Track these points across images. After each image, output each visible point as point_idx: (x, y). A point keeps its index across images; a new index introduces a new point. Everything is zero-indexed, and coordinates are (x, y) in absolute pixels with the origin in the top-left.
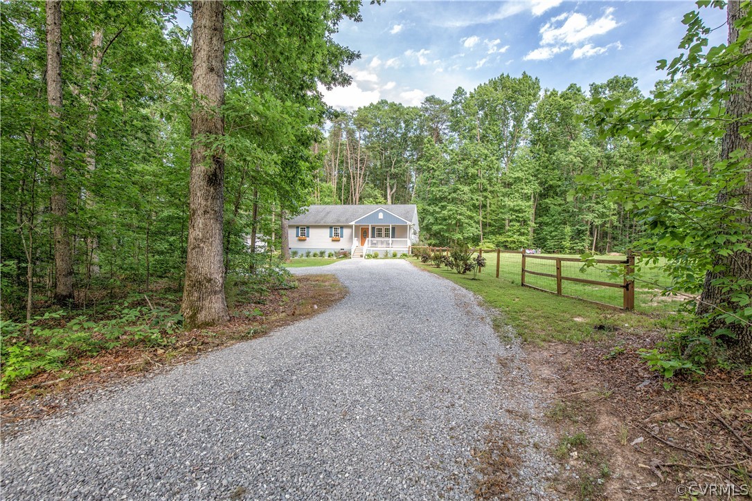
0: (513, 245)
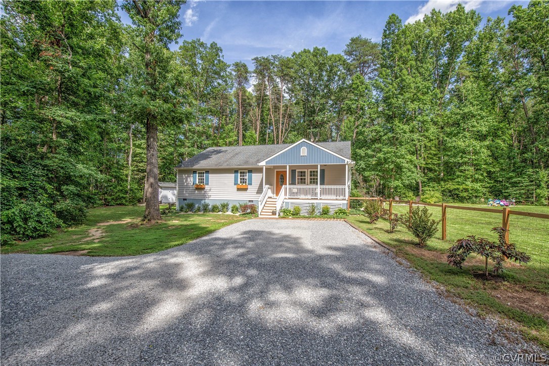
0: (465, 194)
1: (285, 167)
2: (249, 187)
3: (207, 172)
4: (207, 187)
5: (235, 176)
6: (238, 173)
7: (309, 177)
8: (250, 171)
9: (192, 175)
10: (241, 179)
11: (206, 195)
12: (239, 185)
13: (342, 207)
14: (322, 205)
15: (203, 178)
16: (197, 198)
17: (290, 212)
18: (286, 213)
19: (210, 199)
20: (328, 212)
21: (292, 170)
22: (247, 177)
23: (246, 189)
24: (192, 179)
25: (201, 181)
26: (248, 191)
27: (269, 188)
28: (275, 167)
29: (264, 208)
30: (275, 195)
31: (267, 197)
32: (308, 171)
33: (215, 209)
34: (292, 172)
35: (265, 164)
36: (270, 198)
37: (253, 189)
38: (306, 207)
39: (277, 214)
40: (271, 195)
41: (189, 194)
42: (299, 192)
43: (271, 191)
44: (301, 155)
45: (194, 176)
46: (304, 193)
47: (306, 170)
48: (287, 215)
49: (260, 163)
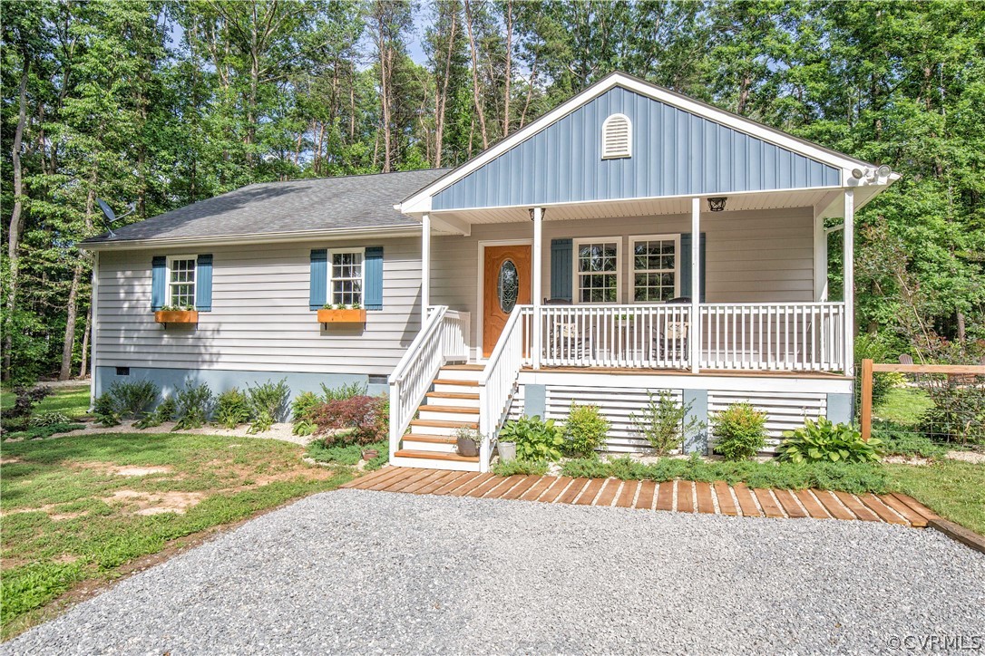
1: (525, 228)
2: (371, 317)
3: (206, 259)
4: (204, 321)
5: (313, 273)
6: (325, 259)
7: (632, 271)
8: (375, 251)
9: (148, 273)
10: (337, 285)
11: (203, 350)
12: (329, 308)
13: (823, 411)
14: (711, 399)
15: (191, 282)
16: (167, 365)
17: (552, 436)
18: (532, 444)
19: (216, 366)
20: (755, 443)
21: (555, 243)
22: (361, 278)
23: (356, 328)
24: (149, 289)
25: (183, 294)
26: (365, 335)
27: (447, 320)
28: (480, 230)
29: (424, 416)
30: (479, 350)
31: (437, 360)
32: (625, 244)
33: (232, 409)
34: (554, 251)
35: (429, 209)
36: (459, 363)
37: (382, 325)
38: (628, 412)
39: (485, 451)
40: (464, 352)
41: (137, 350)
42: (587, 339)
43: (463, 335)
44: (605, 154)
45: (157, 276)
46: (609, 342)
47: (618, 240)
48: (538, 453)
49: (405, 200)
